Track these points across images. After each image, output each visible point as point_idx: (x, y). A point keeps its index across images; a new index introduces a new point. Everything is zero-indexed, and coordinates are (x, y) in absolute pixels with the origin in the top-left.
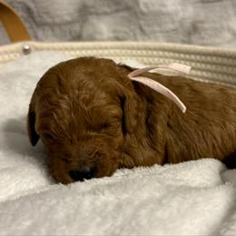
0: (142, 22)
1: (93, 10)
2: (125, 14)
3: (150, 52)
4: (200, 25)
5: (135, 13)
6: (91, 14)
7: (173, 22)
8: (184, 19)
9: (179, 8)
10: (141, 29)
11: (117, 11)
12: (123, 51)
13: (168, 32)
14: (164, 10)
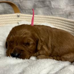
0: (52, 11)
1: (37, 6)
2: (47, 8)
3: (53, 20)
4: (71, 13)
5: (50, 8)
6: (37, 7)
7: (63, 12)
8: (66, 11)
9: (65, 7)
10: (52, 13)
11: (44, 7)
12: (46, 19)
13: (60, 15)
14: (60, 7)
